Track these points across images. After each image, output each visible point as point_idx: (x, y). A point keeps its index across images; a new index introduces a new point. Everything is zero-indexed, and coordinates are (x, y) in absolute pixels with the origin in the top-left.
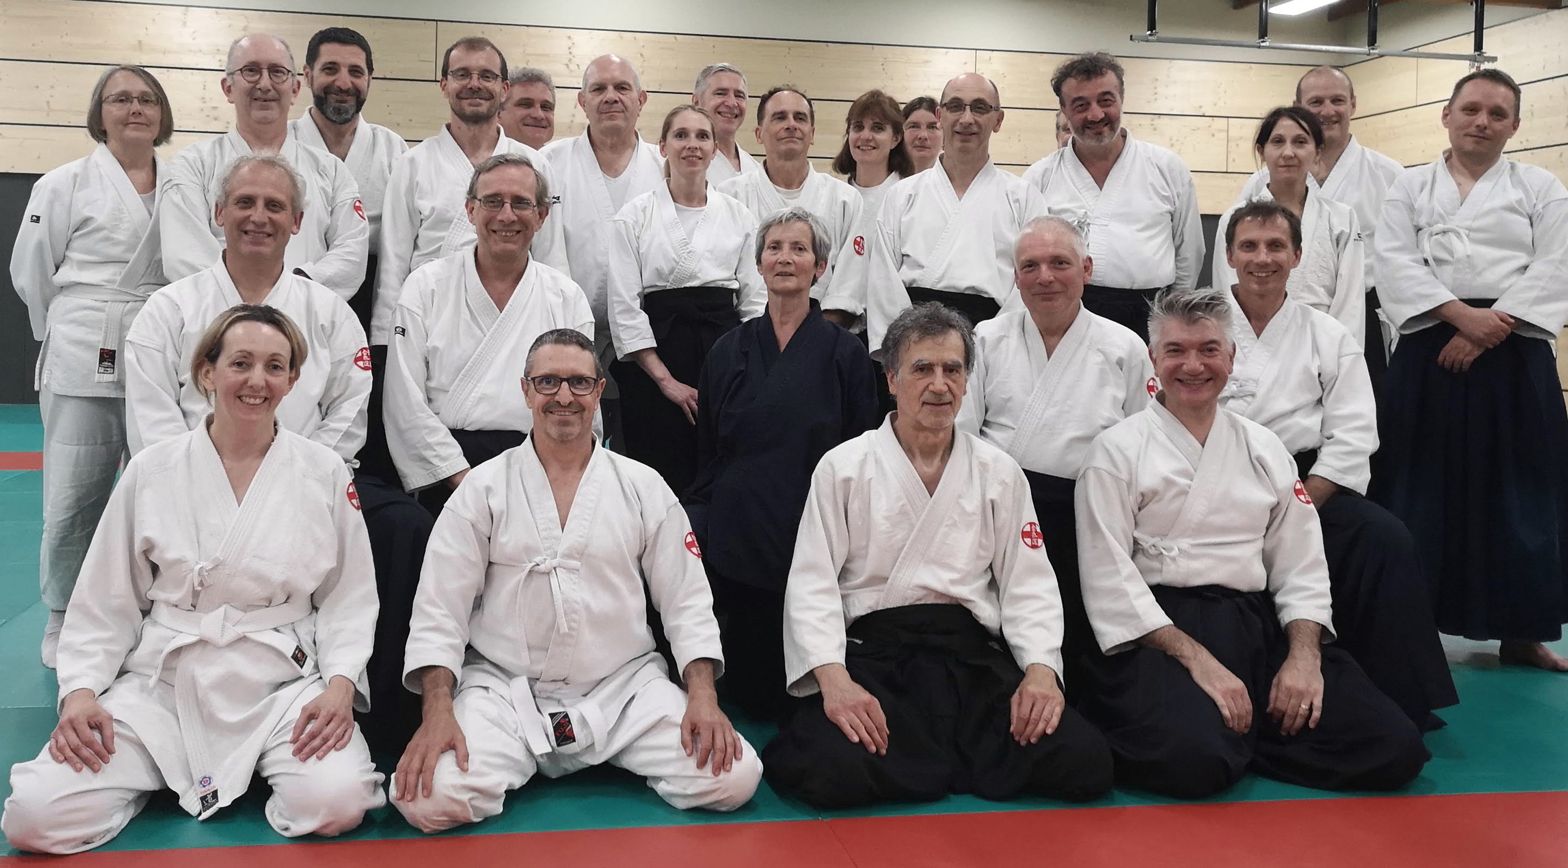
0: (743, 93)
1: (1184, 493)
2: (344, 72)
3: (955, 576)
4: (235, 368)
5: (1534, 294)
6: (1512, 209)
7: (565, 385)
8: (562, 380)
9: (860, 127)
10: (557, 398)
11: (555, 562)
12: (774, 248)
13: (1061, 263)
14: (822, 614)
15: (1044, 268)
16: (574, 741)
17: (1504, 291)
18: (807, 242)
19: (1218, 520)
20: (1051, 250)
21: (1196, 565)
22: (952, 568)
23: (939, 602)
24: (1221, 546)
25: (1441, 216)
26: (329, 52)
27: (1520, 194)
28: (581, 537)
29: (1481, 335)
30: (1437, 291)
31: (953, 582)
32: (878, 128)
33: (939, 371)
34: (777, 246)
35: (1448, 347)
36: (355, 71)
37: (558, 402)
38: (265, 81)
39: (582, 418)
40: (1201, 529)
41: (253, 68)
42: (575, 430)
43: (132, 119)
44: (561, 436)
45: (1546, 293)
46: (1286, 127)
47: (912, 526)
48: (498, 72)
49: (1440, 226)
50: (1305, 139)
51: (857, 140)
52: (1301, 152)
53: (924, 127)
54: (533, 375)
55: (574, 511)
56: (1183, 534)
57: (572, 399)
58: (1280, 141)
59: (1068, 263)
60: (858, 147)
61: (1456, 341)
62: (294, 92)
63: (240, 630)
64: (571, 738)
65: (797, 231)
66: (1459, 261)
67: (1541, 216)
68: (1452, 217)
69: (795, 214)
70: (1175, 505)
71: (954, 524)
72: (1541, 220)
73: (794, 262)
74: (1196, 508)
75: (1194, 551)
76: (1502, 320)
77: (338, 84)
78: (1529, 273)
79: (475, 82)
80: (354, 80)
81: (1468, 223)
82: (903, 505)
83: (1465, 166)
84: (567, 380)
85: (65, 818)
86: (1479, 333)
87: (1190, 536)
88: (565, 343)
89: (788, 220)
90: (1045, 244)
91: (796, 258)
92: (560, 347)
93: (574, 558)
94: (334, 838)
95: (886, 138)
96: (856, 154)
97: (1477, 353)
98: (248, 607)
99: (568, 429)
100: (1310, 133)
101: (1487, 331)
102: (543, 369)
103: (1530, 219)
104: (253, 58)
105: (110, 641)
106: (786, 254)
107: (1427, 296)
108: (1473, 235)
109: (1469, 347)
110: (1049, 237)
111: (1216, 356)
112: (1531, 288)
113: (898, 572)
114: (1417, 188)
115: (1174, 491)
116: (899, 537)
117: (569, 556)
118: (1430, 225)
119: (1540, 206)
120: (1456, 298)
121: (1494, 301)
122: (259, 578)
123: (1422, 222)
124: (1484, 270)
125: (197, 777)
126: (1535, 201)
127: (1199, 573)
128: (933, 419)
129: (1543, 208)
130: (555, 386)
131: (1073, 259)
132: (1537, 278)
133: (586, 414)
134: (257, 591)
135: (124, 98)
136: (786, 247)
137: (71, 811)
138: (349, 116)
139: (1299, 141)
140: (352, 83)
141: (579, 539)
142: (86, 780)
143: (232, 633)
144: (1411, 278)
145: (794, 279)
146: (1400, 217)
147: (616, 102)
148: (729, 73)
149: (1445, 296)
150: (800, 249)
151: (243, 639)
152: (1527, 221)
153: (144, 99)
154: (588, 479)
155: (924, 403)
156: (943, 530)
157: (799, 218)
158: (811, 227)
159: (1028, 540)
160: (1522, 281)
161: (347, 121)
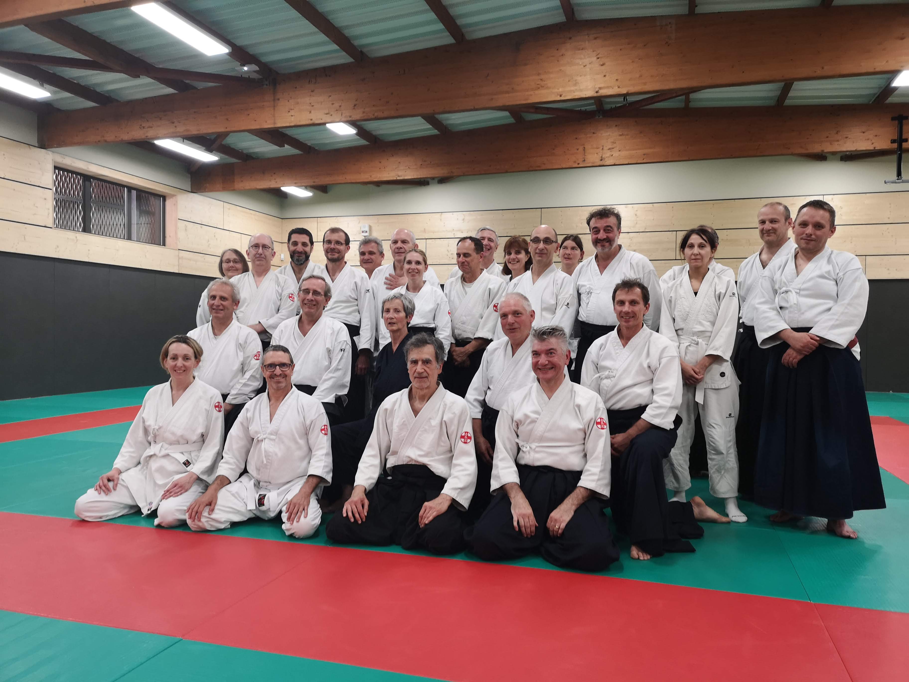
0: (493, 239)
1: (534, 421)
2: (300, 245)
3: (422, 453)
4: (172, 360)
5: (831, 323)
6: (822, 277)
7: (278, 367)
8: (277, 365)
9: (510, 254)
10: (275, 373)
11: (265, 436)
12: (387, 311)
13: (518, 314)
14: (367, 465)
15: (510, 316)
16: (264, 505)
17: (816, 323)
18: (400, 308)
19: (548, 435)
20: (513, 308)
21: (538, 456)
22: (421, 450)
23: (416, 463)
24: (554, 448)
25: (785, 283)
26: (295, 237)
27: (829, 268)
28: (276, 427)
29: (800, 348)
30: (778, 324)
31: (420, 456)
32: (518, 252)
33: (420, 363)
34: (388, 311)
35: (785, 355)
36: (304, 244)
37: (275, 374)
38: (260, 251)
39: (286, 380)
40: (541, 439)
41: (256, 246)
42: (283, 385)
43: (230, 269)
44: (278, 387)
45: (838, 322)
46: (695, 239)
47: (408, 430)
48: (343, 242)
49: (784, 289)
50: (705, 245)
51: (509, 259)
52: (703, 252)
53: (569, 249)
54: (265, 364)
55: (276, 416)
56: (534, 441)
57: (281, 372)
58: (692, 246)
59: (521, 314)
60: (510, 262)
61: (789, 351)
62: (273, 255)
63: (167, 452)
64: (262, 504)
65: (397, 303)
66: (791, 307)
67: (842, 279)
68: (791, 283)
69: (395, 296)
70: (530, 427)
71: (425, 430)
72: (842, 281)
73: (395, 318)
74: (540, 429)
75: (537, 449)
76: (812, 339)
77: (297, 250)
78: (831, 312)
79: (332, 246)
80: (304, 248)
81: (799, 286)
82: (404, 421)
83: (804, 255)
84: (279, 365)
85: (91, 509)
86: (798, 345)
87: (536, 442)
88: (276, 350)
89: (392, 299)
90: (510, 306)
91: (396, 315)
92: (275, 352)
93: (274, 435)
94: (167, 528)
95: (523, 257)
96: (510, 266)
97: (799, 357)
98: (171, 444)
99: (280, 385)
100: (707, 241)
101: (802, 345)
102: (269, 362)
103: (836, 282)
104: (256, 242)
105: (133, 452)
106: (391, 314)
107: (772, 328)
108: (802, 293)
109: (795, 354)
110: (512, 302)
111: (554, 356)
112: (830, 320)
113: (401, 450)
114: (777, 268)
115: (528, 421)
116: (403, 434)
117: (271, 434)
118: (780, 289)
119: (841, 274)
120: (790, 328)
121: (811, 328)
122: (173, 434)
123: (777, 287)
124: (806, 311)
125: (149, 502)
126: (838, 271)
127: (539, 460)
128: (418, 384)
129: (844, 275)
130: (274, 368)
131: (523, 312)
132: (834, 314)
133: (287, 378)
134: (173, 438)
135: (228, 261)
136: (392, 311)
137: (92, 507)
138: (302, 262)
139: (701, 246)
140: (303, 249)
141: (276, 428)
142: (103, 497)
143: (164, 452)
144: (766, 318)
145: (396, 325)
146: (767, 284)
147: (401, 248)
148: (488, 231)
149: (781, 325)
150: (398, 311)
151: (168, 455)
152: (834, 283)
153: (235, 261)
154: (284, 403)
155: (415, 378)
156: (419, 433)
157: (397, 298)
158: (402, 301)
159: (463, 440)
160: (826, 316)
161: (301, 264)
